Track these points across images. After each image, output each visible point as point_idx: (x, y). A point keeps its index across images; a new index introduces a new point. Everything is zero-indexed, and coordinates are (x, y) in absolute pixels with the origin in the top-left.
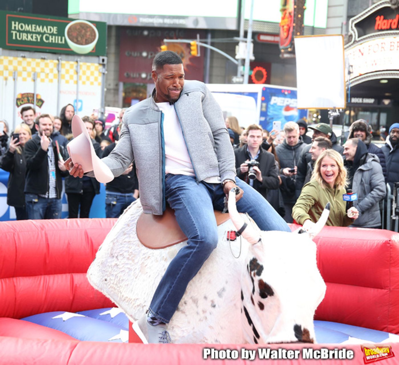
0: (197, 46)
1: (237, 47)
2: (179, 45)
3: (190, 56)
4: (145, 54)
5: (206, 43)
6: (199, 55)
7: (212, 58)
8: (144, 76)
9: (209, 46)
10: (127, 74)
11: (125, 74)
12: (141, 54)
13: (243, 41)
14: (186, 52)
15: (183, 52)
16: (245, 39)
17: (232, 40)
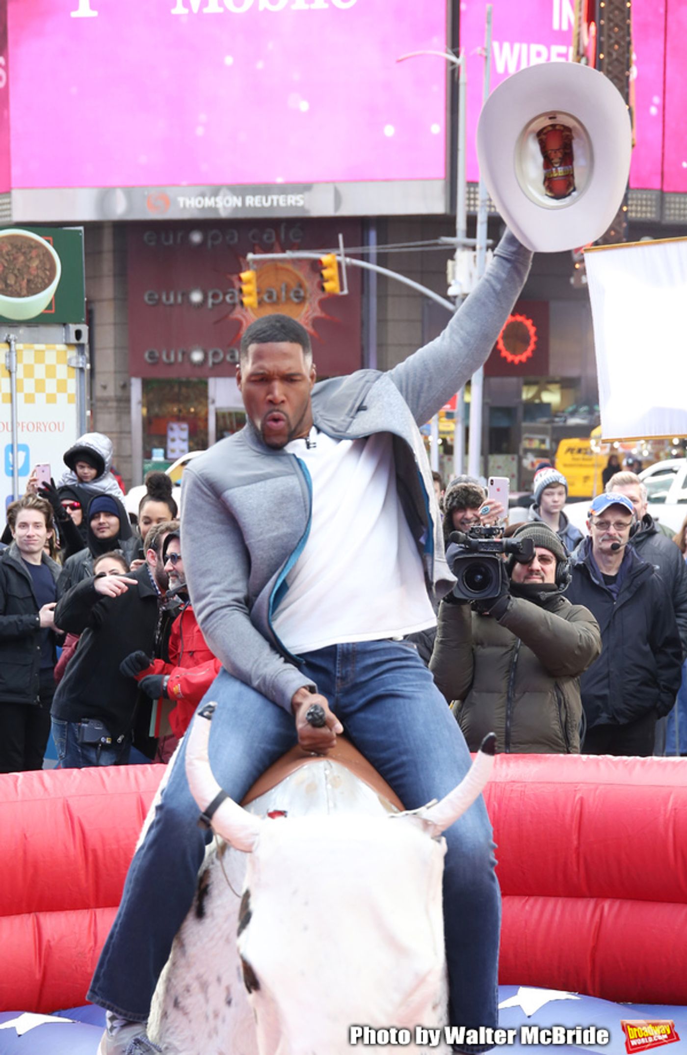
0: (339, 265)
1: (450, 263)
2: (289, 267)
3: (321, 296)
4: (196, 297)
5: (364, 257)
6: (346, 292)
7: (382, 297)
8: (197, 356)
9: (372, 267)
10: (152, 356)
11: (146, 355)
12: (186, 296)
13: (465, 246)
14: (310, 285)
15: (301, 286)
16: (471, 241)
17: (437, 245)
